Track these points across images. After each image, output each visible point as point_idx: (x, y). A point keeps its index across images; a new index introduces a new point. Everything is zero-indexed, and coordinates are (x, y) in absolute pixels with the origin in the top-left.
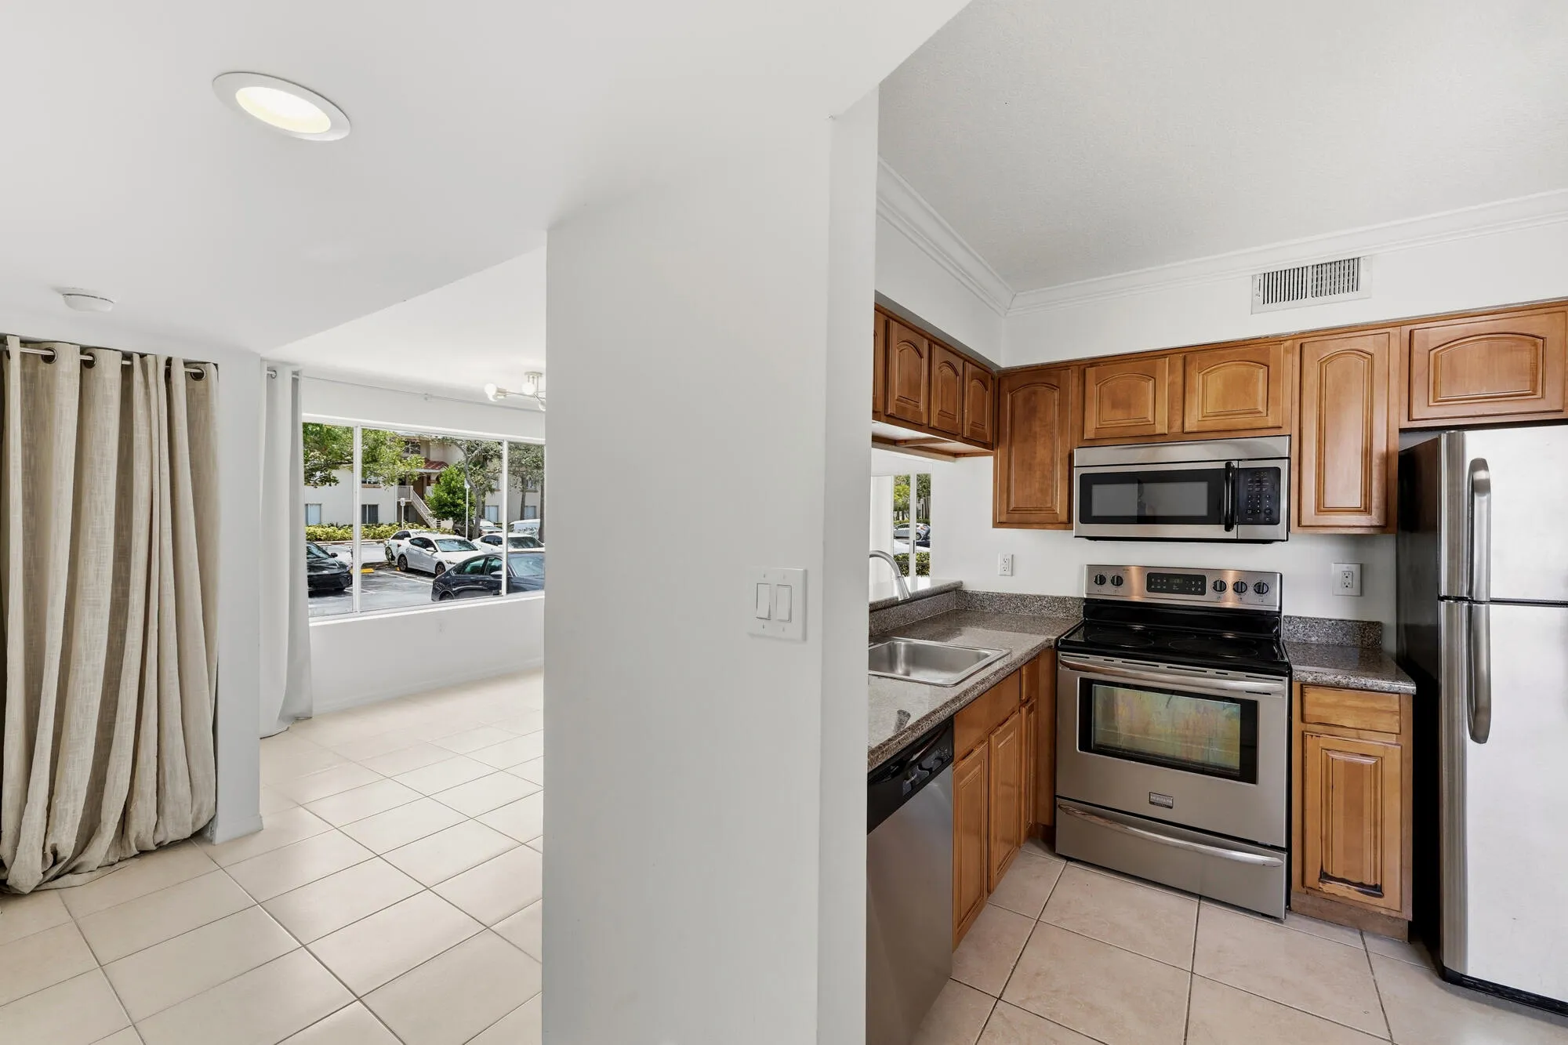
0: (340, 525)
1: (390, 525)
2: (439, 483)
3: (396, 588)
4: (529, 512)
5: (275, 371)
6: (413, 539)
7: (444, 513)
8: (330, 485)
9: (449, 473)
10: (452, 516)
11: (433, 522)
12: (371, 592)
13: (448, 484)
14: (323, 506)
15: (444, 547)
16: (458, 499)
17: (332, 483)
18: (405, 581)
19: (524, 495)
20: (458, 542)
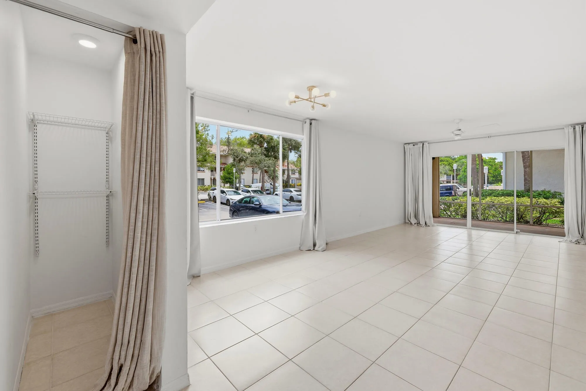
1: (208, 186)
2: (225, 170)
4: (255, 181)
7: (225, 181)
9: (228, 167)
10: (229, 182)
12: (205, 210)
13: (227, 171)
15: (230, 193)
16: (231, 176)
19: (253, 175)
20: (234, 191)
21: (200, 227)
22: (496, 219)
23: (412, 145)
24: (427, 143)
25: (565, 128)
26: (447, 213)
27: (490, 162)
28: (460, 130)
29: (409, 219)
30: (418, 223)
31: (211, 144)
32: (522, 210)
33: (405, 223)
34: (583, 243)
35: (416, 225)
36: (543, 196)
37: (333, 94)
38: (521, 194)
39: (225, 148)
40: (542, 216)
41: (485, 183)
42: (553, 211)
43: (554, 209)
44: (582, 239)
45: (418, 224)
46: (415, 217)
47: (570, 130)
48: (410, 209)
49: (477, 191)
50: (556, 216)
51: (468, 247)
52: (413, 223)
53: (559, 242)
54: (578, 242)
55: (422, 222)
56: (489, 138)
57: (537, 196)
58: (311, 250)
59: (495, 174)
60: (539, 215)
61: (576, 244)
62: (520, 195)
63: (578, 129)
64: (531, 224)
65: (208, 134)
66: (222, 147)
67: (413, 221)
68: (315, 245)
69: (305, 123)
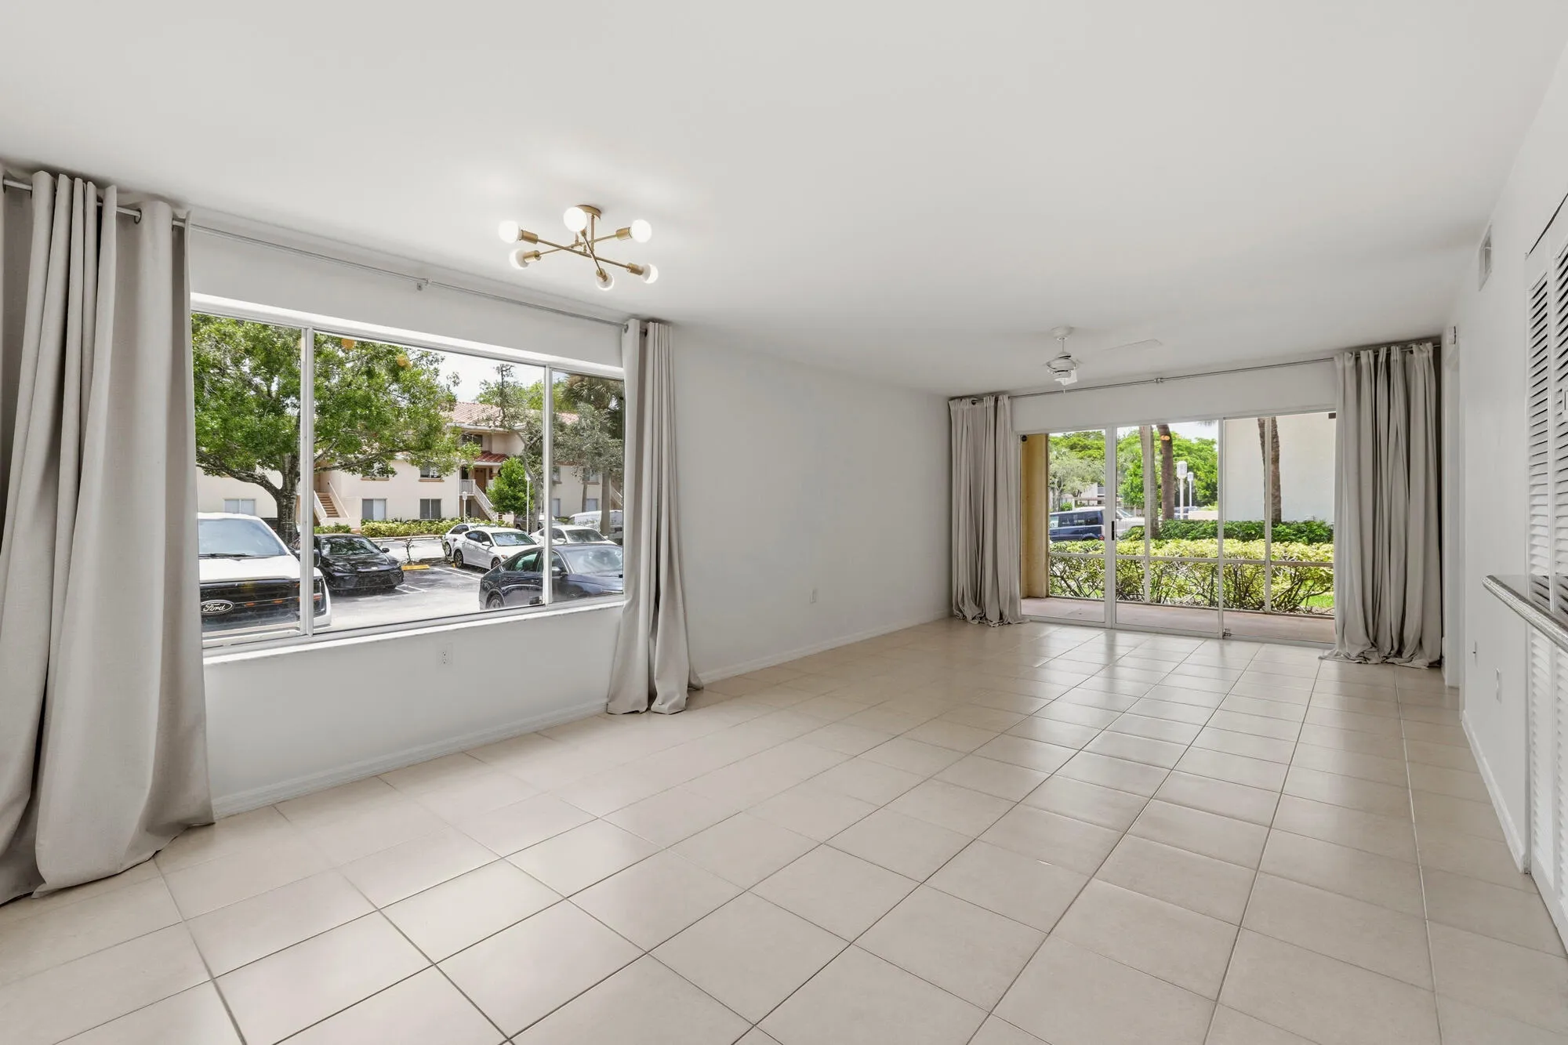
0: (404, 520)
1: (452, 520)
2: (500, 475)
3: (448, 586)
4: (590, 504)
5: (140, 211)
6: (469, 533)
7: (504, 507)
8: (388, 476)
9: (509, 465)
10: (514, 510)
11: (495, 516)
12: (423, 590)
13: (508, 477)
14: (387, 501)
15: (499, 540)
16: (519, 491)
17: (390, 475)
18: (459, 578)
19: (585, 489)
20: (517, 535)
21: (207, 661)
22: (1187, 598)
23: (968, 401)
24: (1007, 396)
25: (1336, 358)
26: (1069, 586)
27: (1201, 450)
28: (1068, 357)
29: (961, 606)
30: (983, 618)
31: (452, 401)
32: (1248, 573)
33: (951, 616)
34: (1374, 661)
35: (976, 622)
36: (1307, 536)
37: (641, 230)
38: (1256, 530)
39: (495, 411)
40: (1297, 586)
41: (1178, 505)
42: (1321, 576)
43: (1323, 570)
44: (1374, 649)
45: (981, 618)
46: (976, 600)
47: (1347, 363)
48: (962, 580)
49: (1154, 526)
50: (1329, 588)
51: (1103, 673)
52: (969, 617)
53: (1321, 658)
54: (1364, 659)
55: (992, 614)
56: (1160, 384)
57: (1294, 535)
58: (637, 712)
59: (1209, 482)
60: (1289, 587)
61: (1359, 663)
62: (1253, 533)
63: (1366, 358)
64: (1266, 610)
65: (436, 372)
66: (484, 411)
67: (970, 610)
68: (652, 696)
69: (626, 331)
